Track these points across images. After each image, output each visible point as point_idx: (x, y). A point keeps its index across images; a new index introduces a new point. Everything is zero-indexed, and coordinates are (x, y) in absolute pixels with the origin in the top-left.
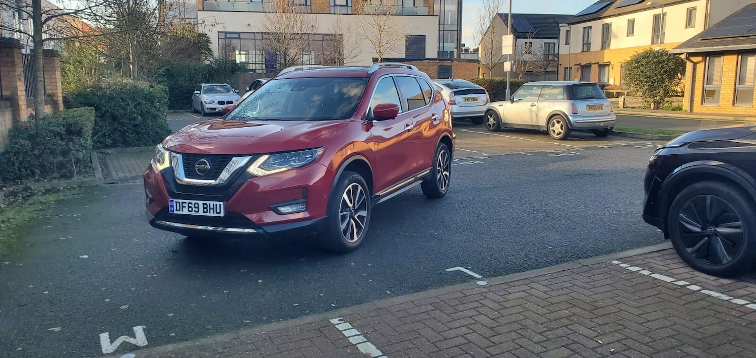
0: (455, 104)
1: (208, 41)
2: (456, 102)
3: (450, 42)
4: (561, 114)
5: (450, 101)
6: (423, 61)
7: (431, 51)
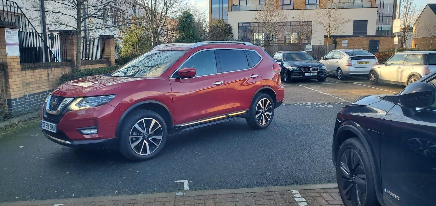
0: (352, 66)
1: (231, 28)
2: (353, 64)
3: (388, 25)
4: (417, 75)
5: (348, 64)
6: (359, 37)
7: (371, 30)
